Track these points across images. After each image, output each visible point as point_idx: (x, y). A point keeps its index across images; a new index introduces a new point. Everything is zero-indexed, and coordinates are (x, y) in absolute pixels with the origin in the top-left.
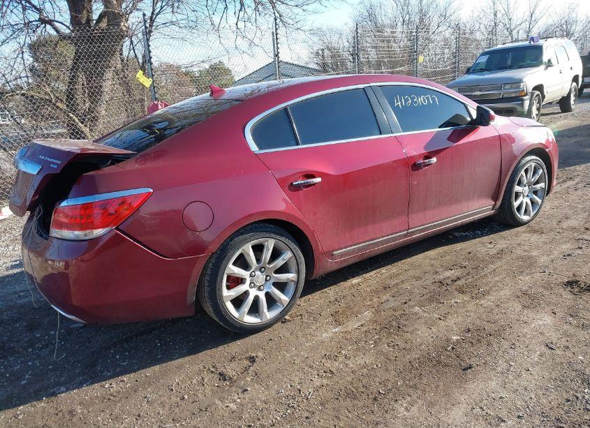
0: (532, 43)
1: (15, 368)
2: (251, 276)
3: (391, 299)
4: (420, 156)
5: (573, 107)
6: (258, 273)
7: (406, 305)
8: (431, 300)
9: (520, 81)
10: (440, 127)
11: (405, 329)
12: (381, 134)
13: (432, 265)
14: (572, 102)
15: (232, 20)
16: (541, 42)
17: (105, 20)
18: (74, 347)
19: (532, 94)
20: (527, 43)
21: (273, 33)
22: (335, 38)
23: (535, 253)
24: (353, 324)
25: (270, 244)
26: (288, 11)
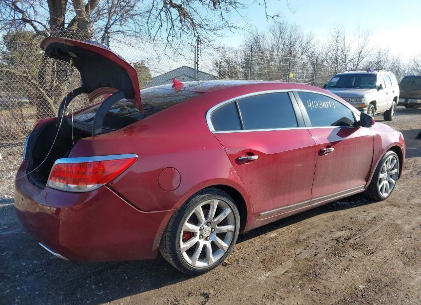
0: (369, 72)
1: (5, 292)
2: (200, 230)
3: (304, 251)
4: (324, 145)
5: (392, 118)
6: (206, 227)
7: (316, 257)
8: (334, 254)
9: (362, 97)
10: (332, 125)
11: (321, 277)
12: (298, 126)
13: (327, 226)
14: (392, 114)
15: (165, 35)
16: (375, 72)
17: (76, 24)
18: (54, 276)
19: (369, 106)
20: (365, 72)
21: (195, 47)
22: (232, 55)
23: (399, 222)
24: (280, 271)
25: (215, 203)
26: (205, 32)
